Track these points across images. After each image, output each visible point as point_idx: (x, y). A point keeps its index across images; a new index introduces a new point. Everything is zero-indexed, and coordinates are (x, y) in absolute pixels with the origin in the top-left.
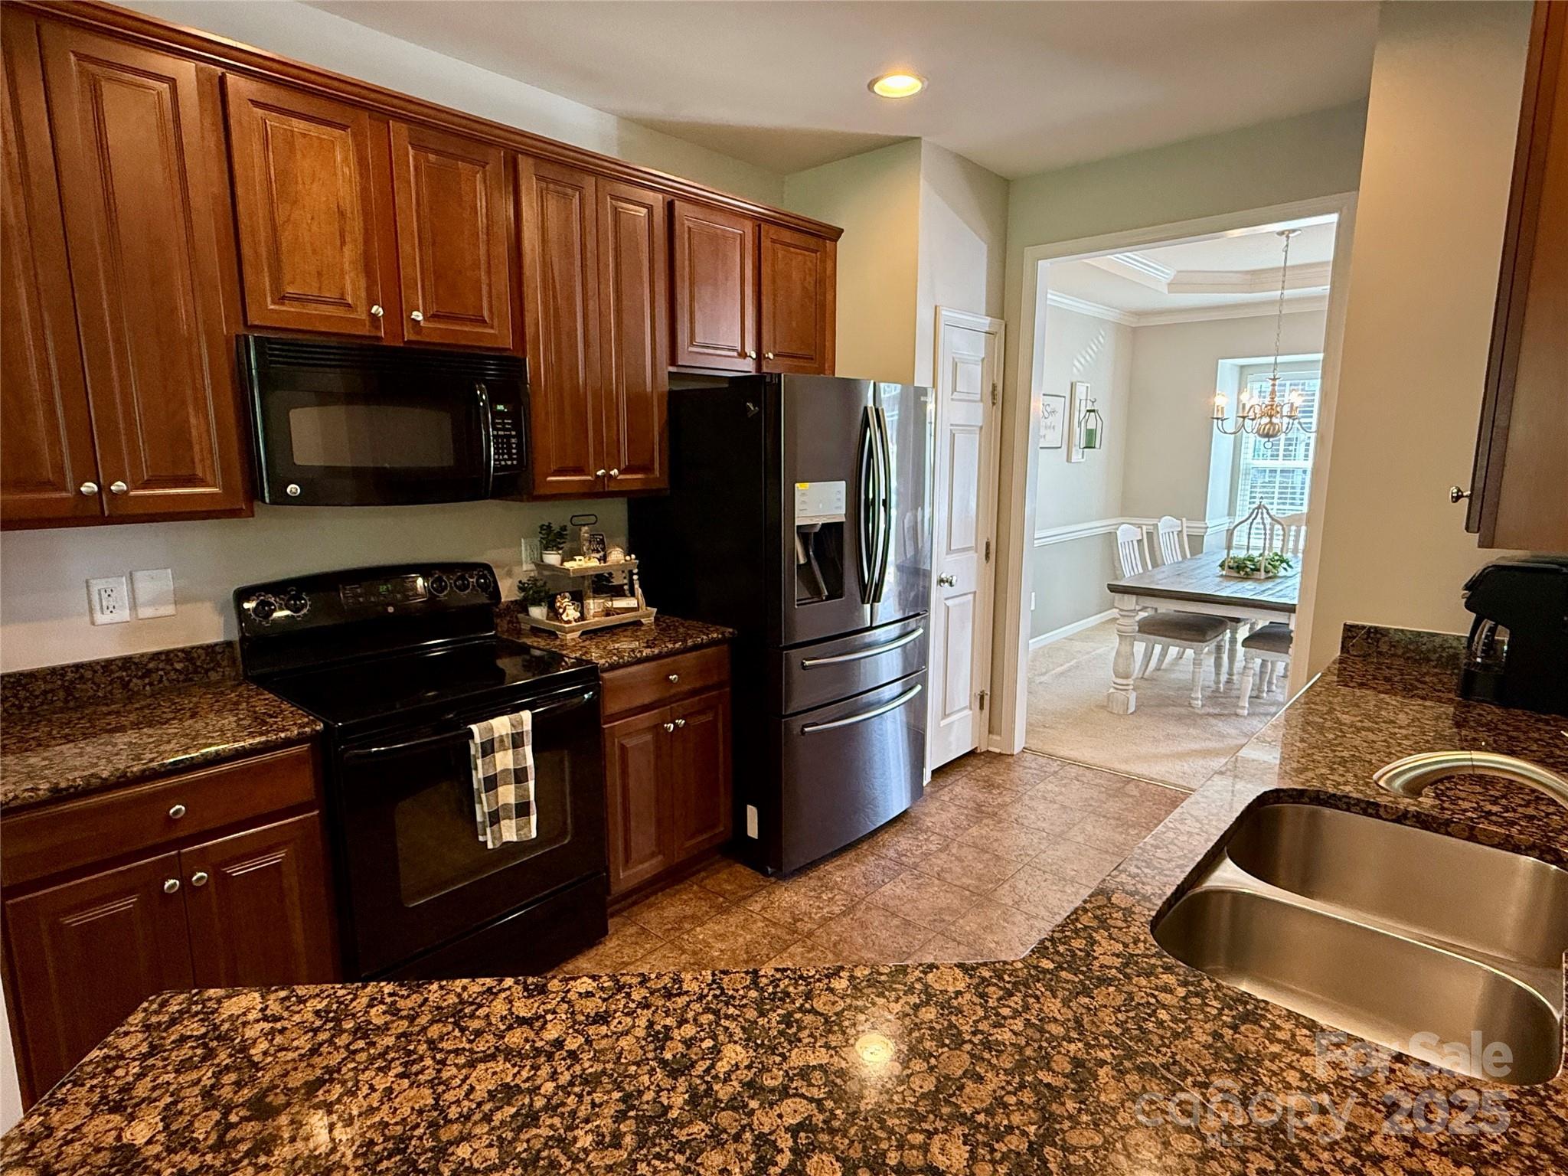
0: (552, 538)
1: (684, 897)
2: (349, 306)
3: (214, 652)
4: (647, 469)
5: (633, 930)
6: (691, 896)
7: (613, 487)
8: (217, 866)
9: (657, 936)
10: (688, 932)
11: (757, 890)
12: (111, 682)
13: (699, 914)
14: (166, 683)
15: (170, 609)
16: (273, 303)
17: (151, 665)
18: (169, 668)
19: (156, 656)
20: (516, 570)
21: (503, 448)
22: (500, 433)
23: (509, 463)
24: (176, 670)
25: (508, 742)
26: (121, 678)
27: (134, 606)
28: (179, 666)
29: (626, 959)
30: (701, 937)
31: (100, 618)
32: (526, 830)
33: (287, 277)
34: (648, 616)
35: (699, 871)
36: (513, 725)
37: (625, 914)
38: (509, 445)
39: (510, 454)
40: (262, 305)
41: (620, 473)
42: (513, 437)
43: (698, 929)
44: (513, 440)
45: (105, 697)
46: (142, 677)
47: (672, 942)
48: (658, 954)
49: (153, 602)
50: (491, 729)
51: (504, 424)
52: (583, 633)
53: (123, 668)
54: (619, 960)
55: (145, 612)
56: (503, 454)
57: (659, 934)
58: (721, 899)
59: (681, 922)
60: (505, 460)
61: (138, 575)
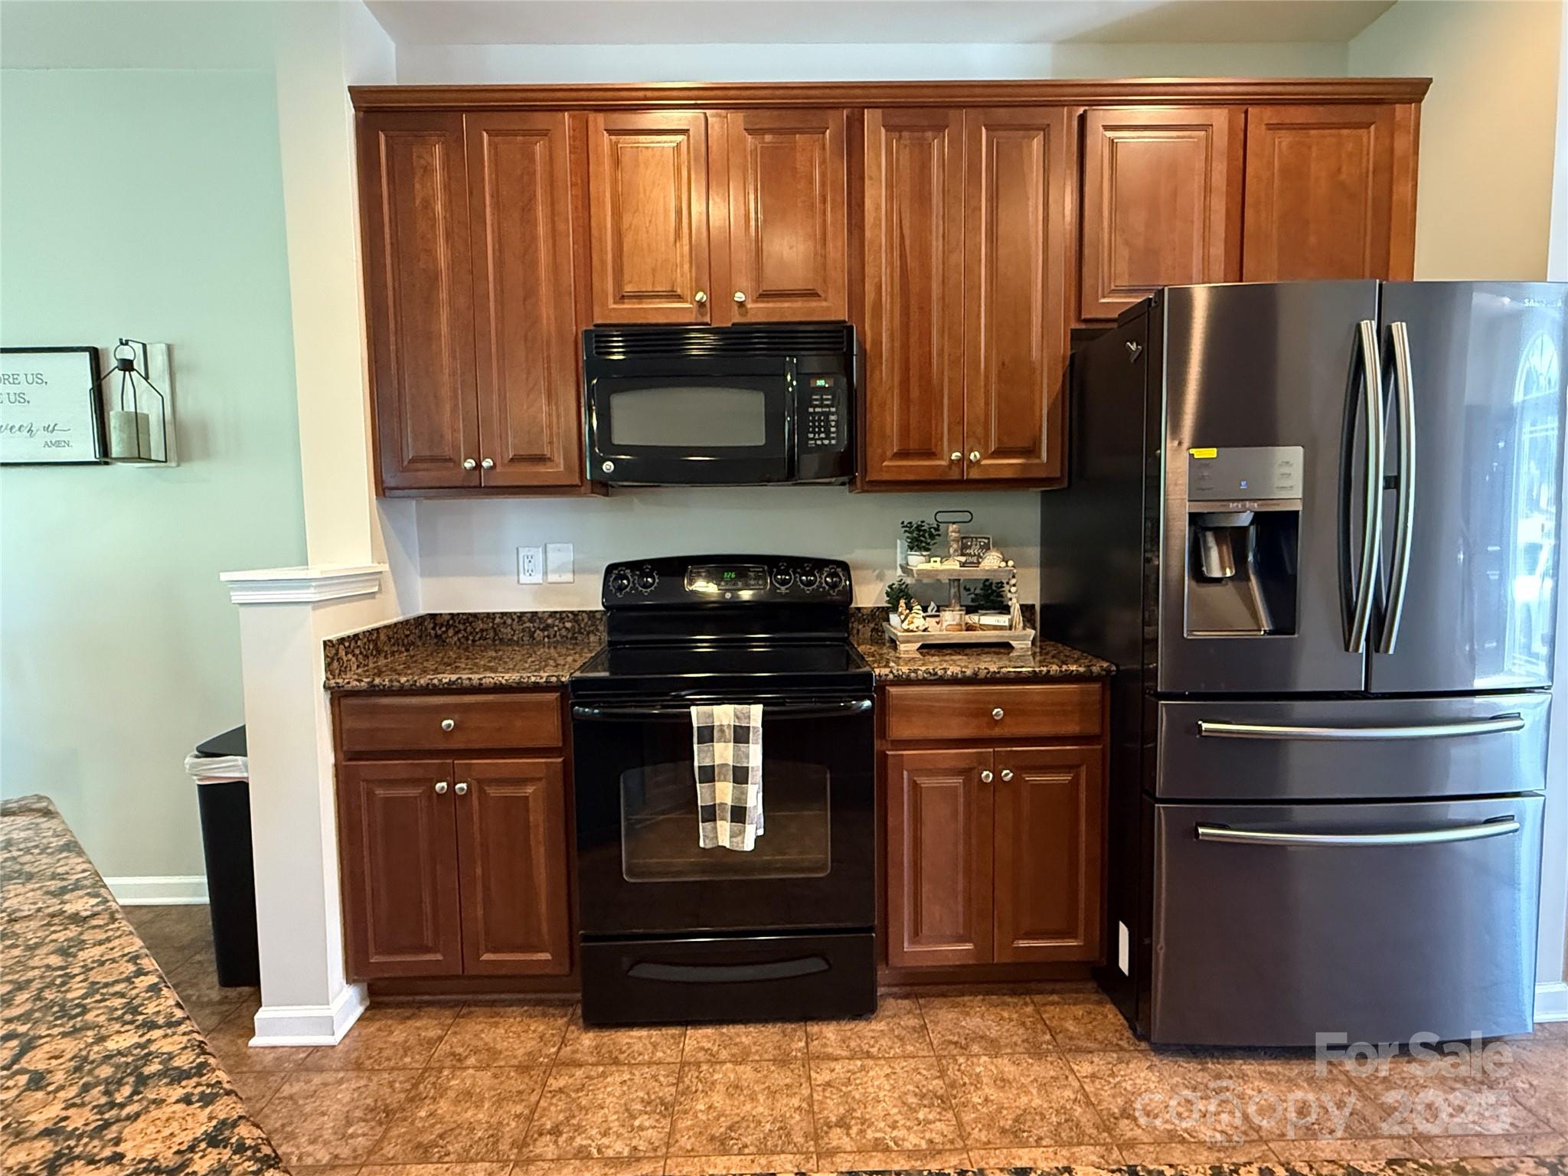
0: (922, 539)
1: (1006, 1015)
2: (679, 297)
3: (594, 617)
4: (1031, 451)
5: (913, 1022)
6: (1015, 1016)
7: (975, 474)
8: (480, 783)
9: (931, 1043)
10: (969, 1057)
11: (1106, 1047)
12: (523, 630)
13: (1003, 1042)
14: (558, 638)
15: (569, 577)
16: (615, 303)
17: (550, 621)
18: (561, 625)
19: (553, 614)
20: (888, 573)
21: (820, 427)
22: (818, 410)
23: (826, 442)
24: (567, 629)
25: (730, 734)
26: (529, 628)
27: (545, 573)
28: (568, 625)
29: (874, 1050)
30: (978, 1070)
31: (524, 579)
32: (739, 838)
33: (626, 277)
34: (1023, 638)
35: (1052, 992)
36: (737, 717)
37: (921, 1001)
38: (827, 421)
39: (828, 432)
40: (604, 304)
41: (984, 457)
42: (833, 414)
43: (984, 1059)
44: (832, 418)
45: (517, 642)
46: (543, 630)
47: (939, 1058)
48: (912, 1063)
49: (560, 570)
50: (711, 715)
51: (822, 400)
52: (923, 647)
53: (531, 621)
54: (866, 1048)
55: (553, 578)
56: (820, 432)
57: (935, 1042)
58: (1048, 1037)
59: (973, 1040)
60: (822, 439)
61: (550, 546)
